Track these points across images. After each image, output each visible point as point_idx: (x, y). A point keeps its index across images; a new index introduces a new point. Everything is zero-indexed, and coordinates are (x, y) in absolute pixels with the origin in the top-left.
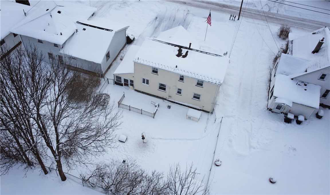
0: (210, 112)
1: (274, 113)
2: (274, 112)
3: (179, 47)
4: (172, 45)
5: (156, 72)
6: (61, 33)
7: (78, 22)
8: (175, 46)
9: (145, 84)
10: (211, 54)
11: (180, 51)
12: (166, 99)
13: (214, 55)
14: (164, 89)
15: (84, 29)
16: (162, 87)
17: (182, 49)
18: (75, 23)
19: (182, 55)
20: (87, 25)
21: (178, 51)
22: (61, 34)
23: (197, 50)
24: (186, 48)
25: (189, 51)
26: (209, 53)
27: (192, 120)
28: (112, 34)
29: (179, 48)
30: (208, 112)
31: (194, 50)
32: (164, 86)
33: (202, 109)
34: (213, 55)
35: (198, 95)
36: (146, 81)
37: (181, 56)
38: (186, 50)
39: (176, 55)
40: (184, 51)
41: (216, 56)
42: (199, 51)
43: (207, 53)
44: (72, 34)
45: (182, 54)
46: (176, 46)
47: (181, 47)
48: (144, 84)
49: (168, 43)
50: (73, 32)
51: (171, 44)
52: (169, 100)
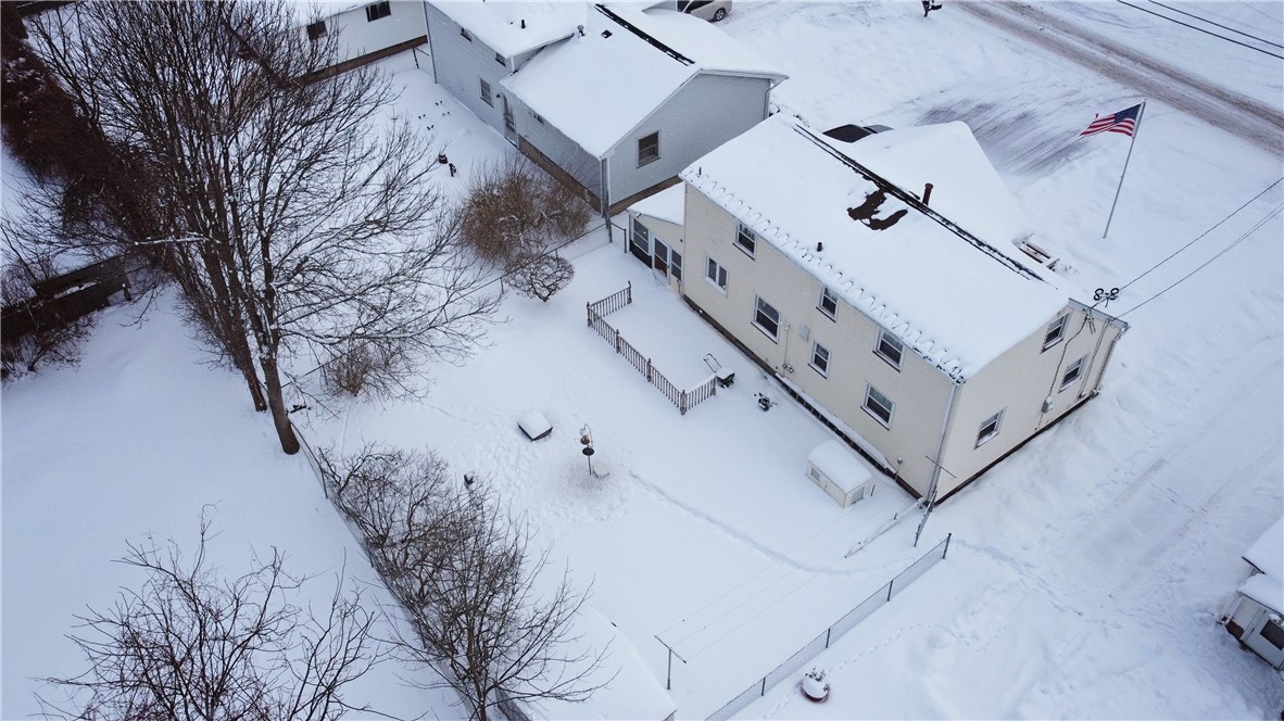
0: (921, 500)
1: (1253, 655)
2: (1251, 650)
3: (879, 186)
4: (857, 171)
5: (751, 246)
6: (523, 21)
7: (602, 7)
8: (865, 177)
9: (715, 284)
10: (996, 255)
11: (874, 201)
12: (772, 372)
13: (1009, 263)
14: (773, 329)
15: (607, 34)
16: (767, 319)
17: (886, 195)
18: (590, 7)
19: (874, 217)
20: (622, 22)
21: (868, 197)
22: (523, 26)
23: (944, 220)
24: (905, 198)
25: (912, 211)
26: (991, 248)
27: (825, 489)
28: (684, 73)
29: (877, 189)
30: (916, 496)
31: (934, 216)
32: (773, 317)
33: (894, 472)
34: (1004, 260)
35: (884, 400)
36: (717, 273)
37: (867, 221)
38: (903, 205)
39: (849, 210)
40: (891, 205)
41: (1017, 269)
42: (953, 228)
43: (981, 244)
44: (562, 36)
45: (878, 212)
46: (870, 176)
47: (886, 187)
48: (711, 281)
49: (846, 158)
50: (570, 33)
51: (856, 164)
52: (784, 380)
